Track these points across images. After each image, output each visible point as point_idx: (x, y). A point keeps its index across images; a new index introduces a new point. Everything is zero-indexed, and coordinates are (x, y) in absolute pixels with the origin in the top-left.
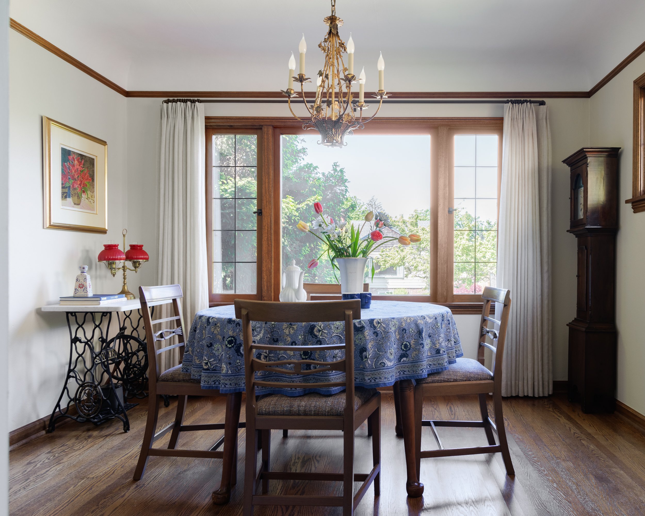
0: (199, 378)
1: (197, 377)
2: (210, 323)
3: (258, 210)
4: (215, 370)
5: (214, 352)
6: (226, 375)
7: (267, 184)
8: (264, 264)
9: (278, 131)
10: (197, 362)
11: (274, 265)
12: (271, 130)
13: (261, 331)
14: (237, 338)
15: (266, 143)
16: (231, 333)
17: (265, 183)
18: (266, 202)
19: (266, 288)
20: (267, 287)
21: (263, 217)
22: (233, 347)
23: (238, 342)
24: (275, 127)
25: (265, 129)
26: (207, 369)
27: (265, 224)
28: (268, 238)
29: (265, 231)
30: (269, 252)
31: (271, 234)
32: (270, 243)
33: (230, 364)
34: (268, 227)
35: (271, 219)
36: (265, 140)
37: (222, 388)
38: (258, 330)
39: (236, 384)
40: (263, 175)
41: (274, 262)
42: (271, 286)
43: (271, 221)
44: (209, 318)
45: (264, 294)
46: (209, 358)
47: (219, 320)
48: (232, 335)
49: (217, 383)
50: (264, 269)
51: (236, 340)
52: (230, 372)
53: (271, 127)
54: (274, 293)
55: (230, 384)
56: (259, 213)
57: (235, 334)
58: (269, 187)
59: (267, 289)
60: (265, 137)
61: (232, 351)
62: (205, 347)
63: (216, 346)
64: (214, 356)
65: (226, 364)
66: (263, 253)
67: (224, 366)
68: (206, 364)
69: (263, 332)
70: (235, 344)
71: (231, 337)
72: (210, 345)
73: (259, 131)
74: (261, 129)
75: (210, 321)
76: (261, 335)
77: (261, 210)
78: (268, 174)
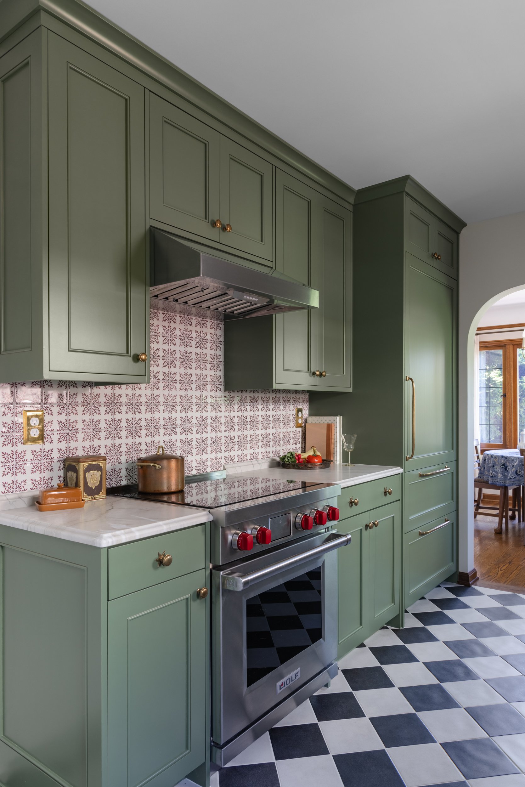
0: (487, 480)
1: (486, 480)
2: (493, 457)
3: (503, 394)
4: (495, 477)
5: (495, 469)
6: (501, 479)
7: (509, 379)
8: (507, 426)
9: (515, 346)
10: (487, 473)
11: (514, 427)
12: (511, 347)
13: (517, 461)
14: (506, 464)
15: (508, 355)
16: (503, 461)
17: (508, 378)
18: (509, 389)
19: (508, 440)
20: (510, 440)
21: (507, 398)
22: (504, 467)
23: (506, 466)
24: (514, 345)
25: (507, 346)
26: (492, 476)
27: (508, 402)
28: (510, 411)
29: (508, 407)
30: (510, 419)
31: (512, 408)
32: (511, 413)
33: (502, 474)
34: (510, 404)
35: (511, 399)
36: (508, 353)
37: (498, 484)
38: (515, 461)
39: (505, 483)
40: (507, 373)
41: (514, 425)
42: (512, 439)
43: (511, 401)
44: (492, 455)
45: (508, 444)
46: (493, 472)
47: (497, 456)
48: (503, 462)
49: (496, 482)
50: (507, 429)
51: (505, 464)
52: (502, 477)
53: (512, 345)
54: (514, 443)
55: (503, 482)
56: (504, 396)
57: (505, 462)
58: (510, 380)
59: (510, 441)
60: (508, 351)
61: (503, 469)
62: (491, 467)
63: (496, 467)
64: (495, 471)
65: (501, 474)
66: (507, 420)
67: (499, 475)
68: (492, 474)
69: (517, 462)
70: (505, 466)
71: (503, 463)
72: (493, 466)
73: (504, 347)
74: (505, 346)
75: (493, 456)
76: (517, 463)
77: (505, 394)
78: (510, 373)
